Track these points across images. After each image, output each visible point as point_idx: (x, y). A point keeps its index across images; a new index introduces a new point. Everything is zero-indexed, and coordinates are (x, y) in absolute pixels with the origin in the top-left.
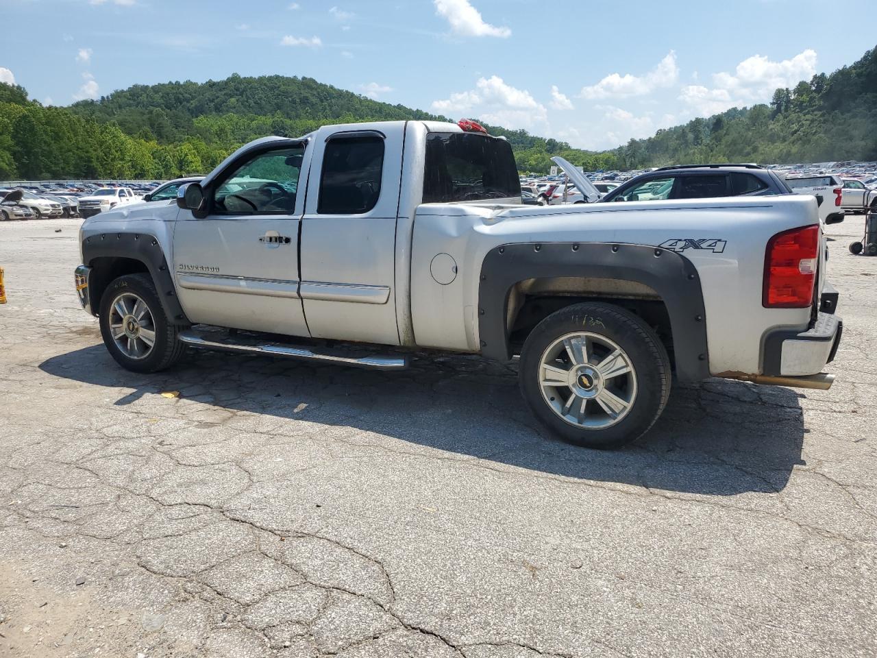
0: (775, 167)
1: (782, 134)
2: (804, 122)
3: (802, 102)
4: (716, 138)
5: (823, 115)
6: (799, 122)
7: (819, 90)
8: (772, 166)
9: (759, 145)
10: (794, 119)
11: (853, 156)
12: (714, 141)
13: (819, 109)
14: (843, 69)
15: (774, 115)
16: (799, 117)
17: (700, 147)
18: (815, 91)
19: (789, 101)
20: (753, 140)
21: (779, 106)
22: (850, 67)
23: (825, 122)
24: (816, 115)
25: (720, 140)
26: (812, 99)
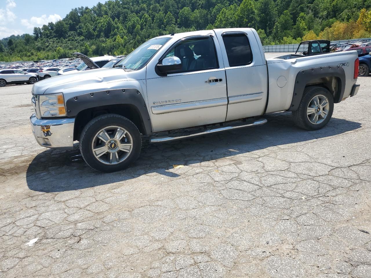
0: (44, 61)
1: (42, 47)
2: (50, 42)
3: (47, 34)
4: (11, 49)
5: (57, 39)
6: (48, 42)
7: (52, 29)
8: (43, 61)
9: (34, 52)
10: (46, 41)
11: (74, 56)
12: (11, 50)
13: (55, 37)
14: (60, 21)
15: (36, 38)
16: (47, 40)
17: (4, 53)
18: (51, 29)
19: (41, 33)
20: (30, 50)
21: (37, 35)
22: (62, 20)
23: (58, 42)
24: (54, 39)
25: (14, 50)
26: (51, 33)
